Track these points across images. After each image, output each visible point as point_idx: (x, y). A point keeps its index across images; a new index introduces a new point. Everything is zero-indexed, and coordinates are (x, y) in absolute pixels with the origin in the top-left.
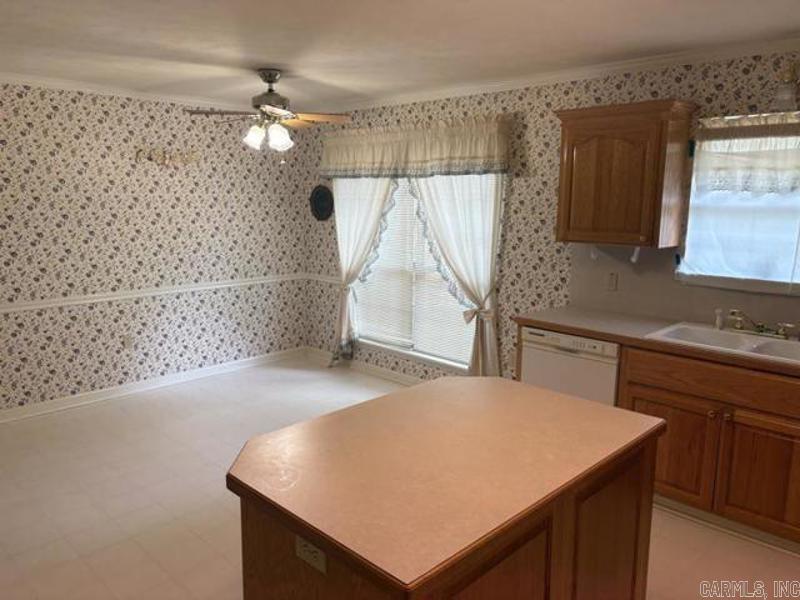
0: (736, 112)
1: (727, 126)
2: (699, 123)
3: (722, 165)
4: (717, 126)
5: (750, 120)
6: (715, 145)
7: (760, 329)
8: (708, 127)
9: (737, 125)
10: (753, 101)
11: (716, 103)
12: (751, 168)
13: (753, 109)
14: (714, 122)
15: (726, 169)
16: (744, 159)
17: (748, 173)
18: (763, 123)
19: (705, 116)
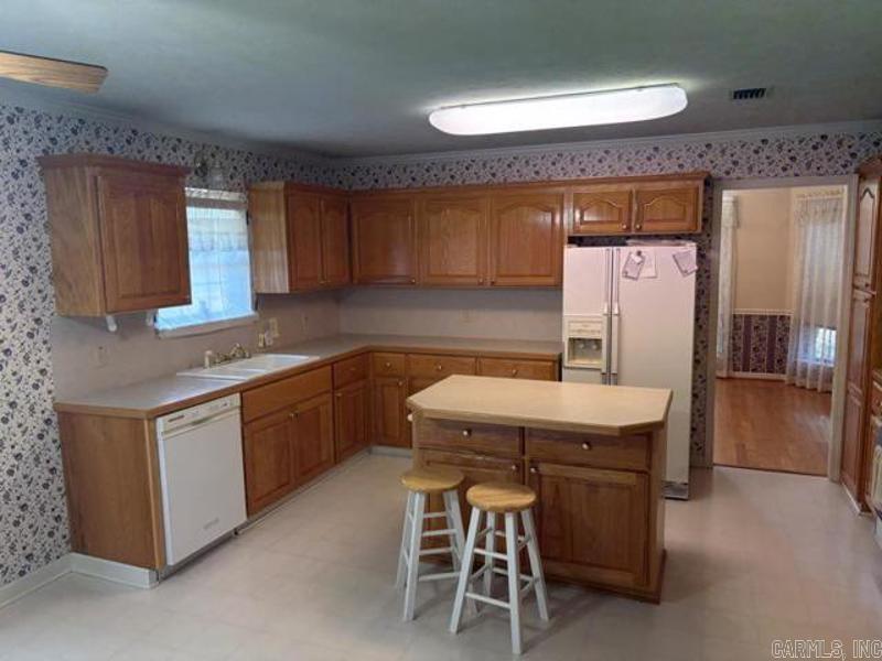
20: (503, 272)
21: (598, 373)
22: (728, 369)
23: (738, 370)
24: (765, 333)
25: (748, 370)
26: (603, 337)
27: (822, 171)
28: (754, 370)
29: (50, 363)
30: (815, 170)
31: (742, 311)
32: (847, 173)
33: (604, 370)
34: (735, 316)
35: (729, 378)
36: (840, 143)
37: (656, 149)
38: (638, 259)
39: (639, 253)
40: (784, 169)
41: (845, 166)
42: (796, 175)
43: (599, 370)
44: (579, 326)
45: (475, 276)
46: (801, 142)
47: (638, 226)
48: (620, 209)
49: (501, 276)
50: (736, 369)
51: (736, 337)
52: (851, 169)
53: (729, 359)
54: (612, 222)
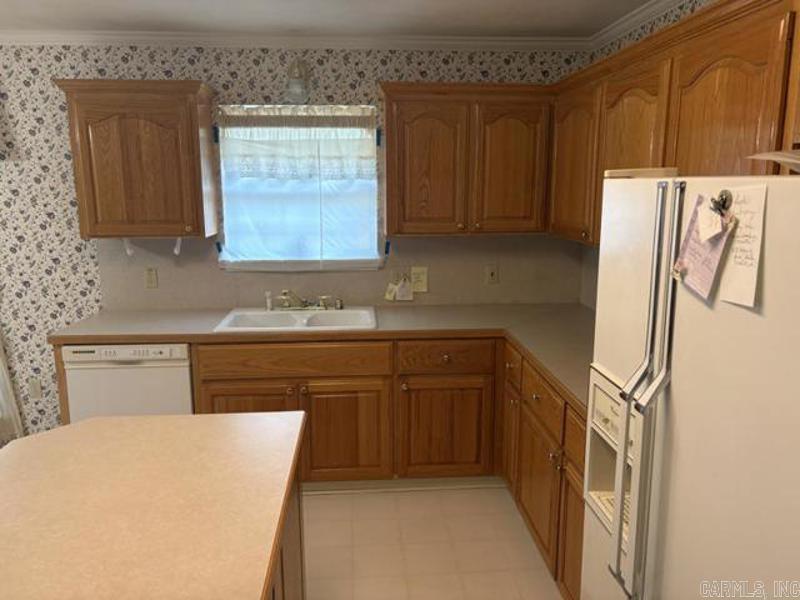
0: (253, 102)
1: (246, 114)
2: (219, 109)
3: (247, 152)
4: (236, 113)
5: (266, 110)
6: (237, 132)
7: (305, 305)
8: (228, 114)
9: (255, 113)
10: (266, 92)
11: (233, 91)
12: (273, 156)
13: (267, 100)
14: (233, 109)
15: (251, 156)
16: (266, 147)
17: (272, 161)
18: (277, 114)
19: (224, 103)
29: (98, 276)
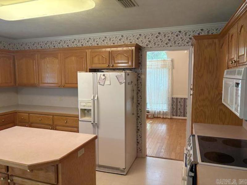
20: (67, 82)
21: (90, 123)
22: (171, 115)
23: (174, 116)
24: (182, 104)
25: (177, 116)
26: (92, 108)
27: (179, 45)
28: (179, 116)
30: (177, 44)
31: (175, 96)
32: (188, 45)
33: (92, 122)
34: (173, 98)
35: (171, 119)
36: (186, 34)
37: (122, 36)
38: (103, 77)
39: (104, 75)
40: (167, 44)
41: (188, 43)
42: (171, 46)
43: (91, 121)
44: (84, 104)
45: (57, 83)
46: (172, 34)
47: (112, 65)
48: (106, 58)
49: (67, 84)
50: (173, 115)
51: (173, 105)
52: (190, 44)
53: (171, 112)
54: (103, 63)
